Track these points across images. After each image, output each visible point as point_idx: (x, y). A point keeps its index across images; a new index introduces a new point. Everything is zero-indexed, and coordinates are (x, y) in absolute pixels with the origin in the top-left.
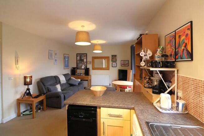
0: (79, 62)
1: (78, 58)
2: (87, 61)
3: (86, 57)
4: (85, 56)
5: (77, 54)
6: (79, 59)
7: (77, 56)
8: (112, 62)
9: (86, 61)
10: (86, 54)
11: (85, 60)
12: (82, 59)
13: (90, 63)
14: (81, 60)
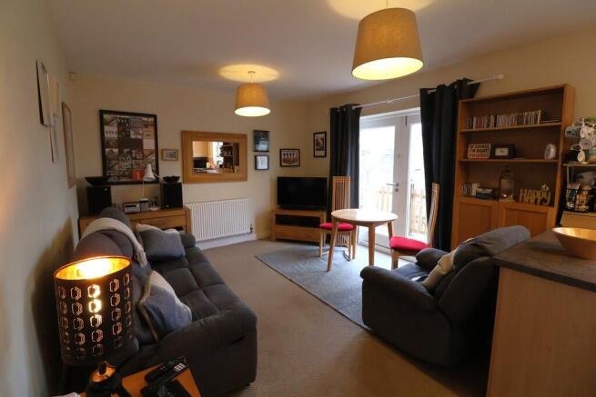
0: (116, 150)
1: (112, 132)
2: (160, 147)
3: (152, 129)
4: (146, 126)
5: (102, 112)
6: (115, 136)
7: (102, 123)
8: (256, 153)
9: (152, 147)
10: (155, 116)
11: (148, 144)
12: (133, 137)
13: (173, 155)
14: (128, 144)
